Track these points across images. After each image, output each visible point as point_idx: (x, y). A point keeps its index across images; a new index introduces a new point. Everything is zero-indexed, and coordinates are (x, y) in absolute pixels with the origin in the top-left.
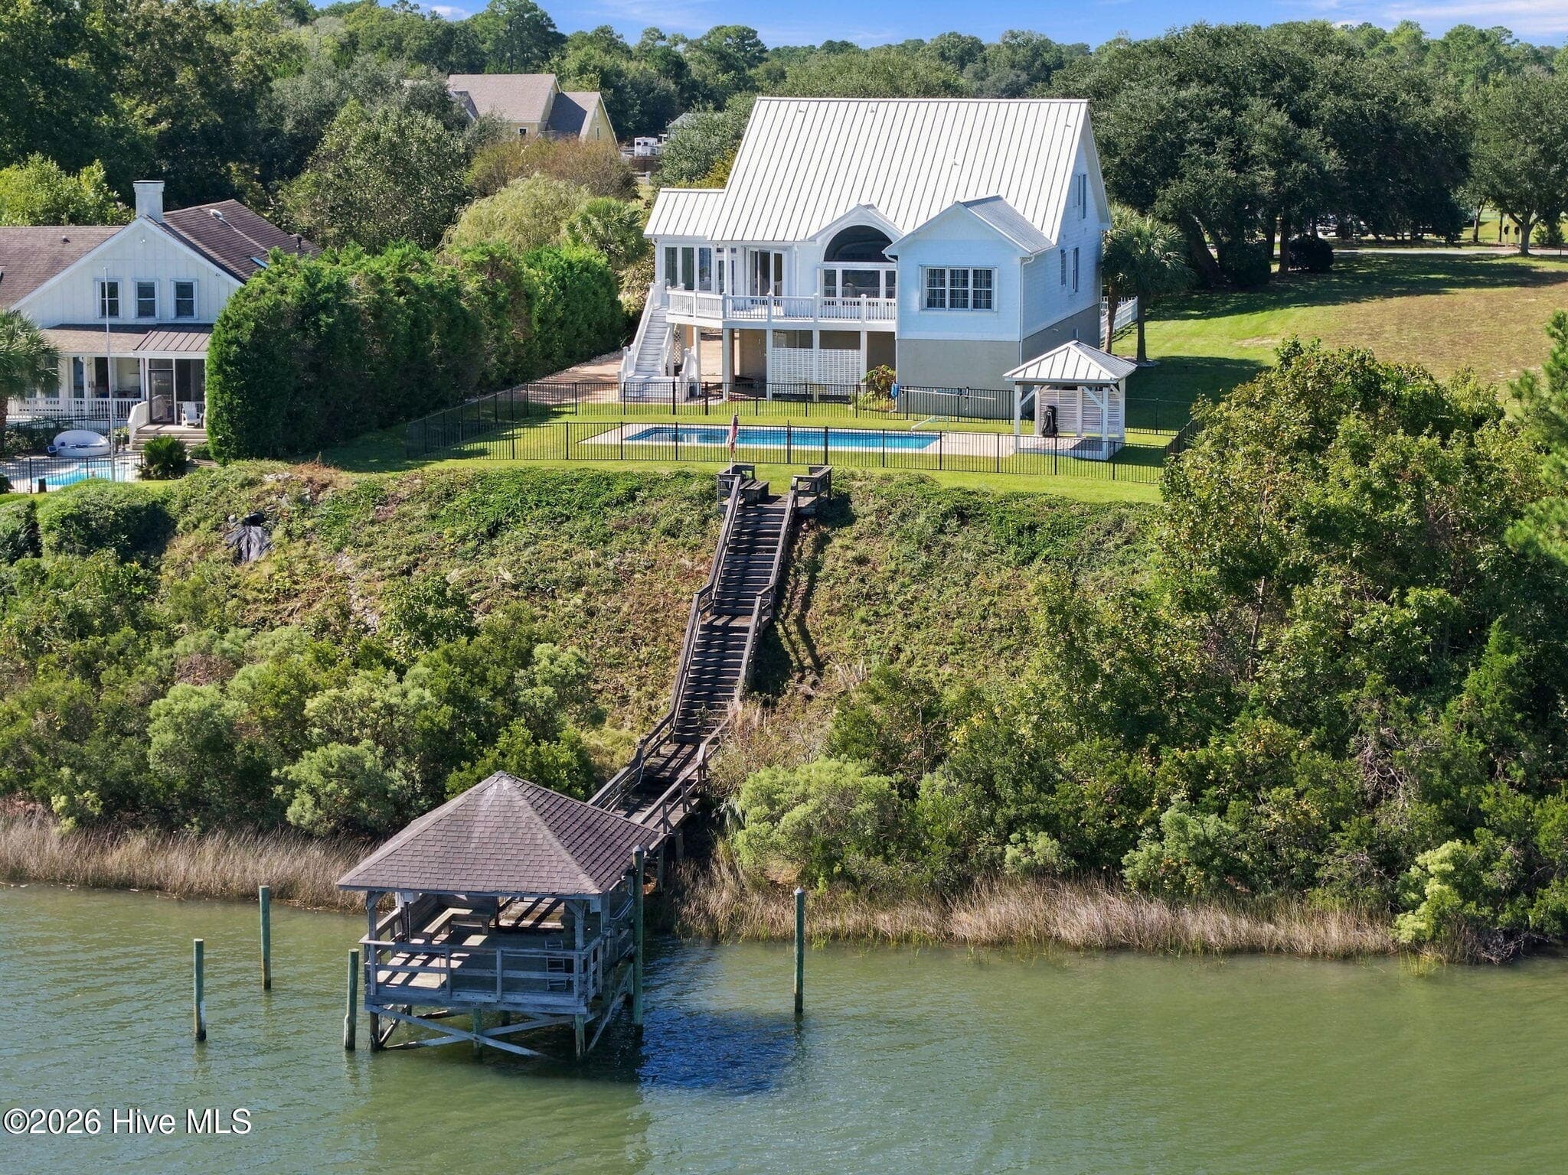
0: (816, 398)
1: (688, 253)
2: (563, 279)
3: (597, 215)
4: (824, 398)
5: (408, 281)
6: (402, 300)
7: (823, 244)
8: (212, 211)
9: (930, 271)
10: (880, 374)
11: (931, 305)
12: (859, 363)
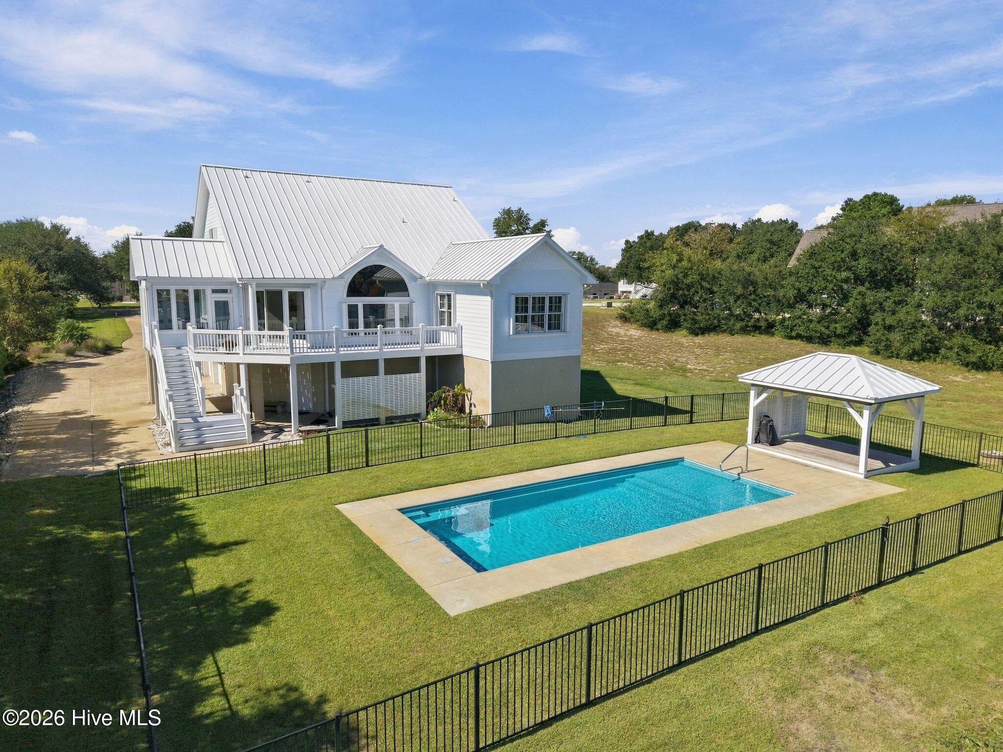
0: (384, 421)
4: (391, 420)
7: (346, 283)
9: (517, 299)
10: (448, 393)
11: (517, 329)
12: (420, 384)
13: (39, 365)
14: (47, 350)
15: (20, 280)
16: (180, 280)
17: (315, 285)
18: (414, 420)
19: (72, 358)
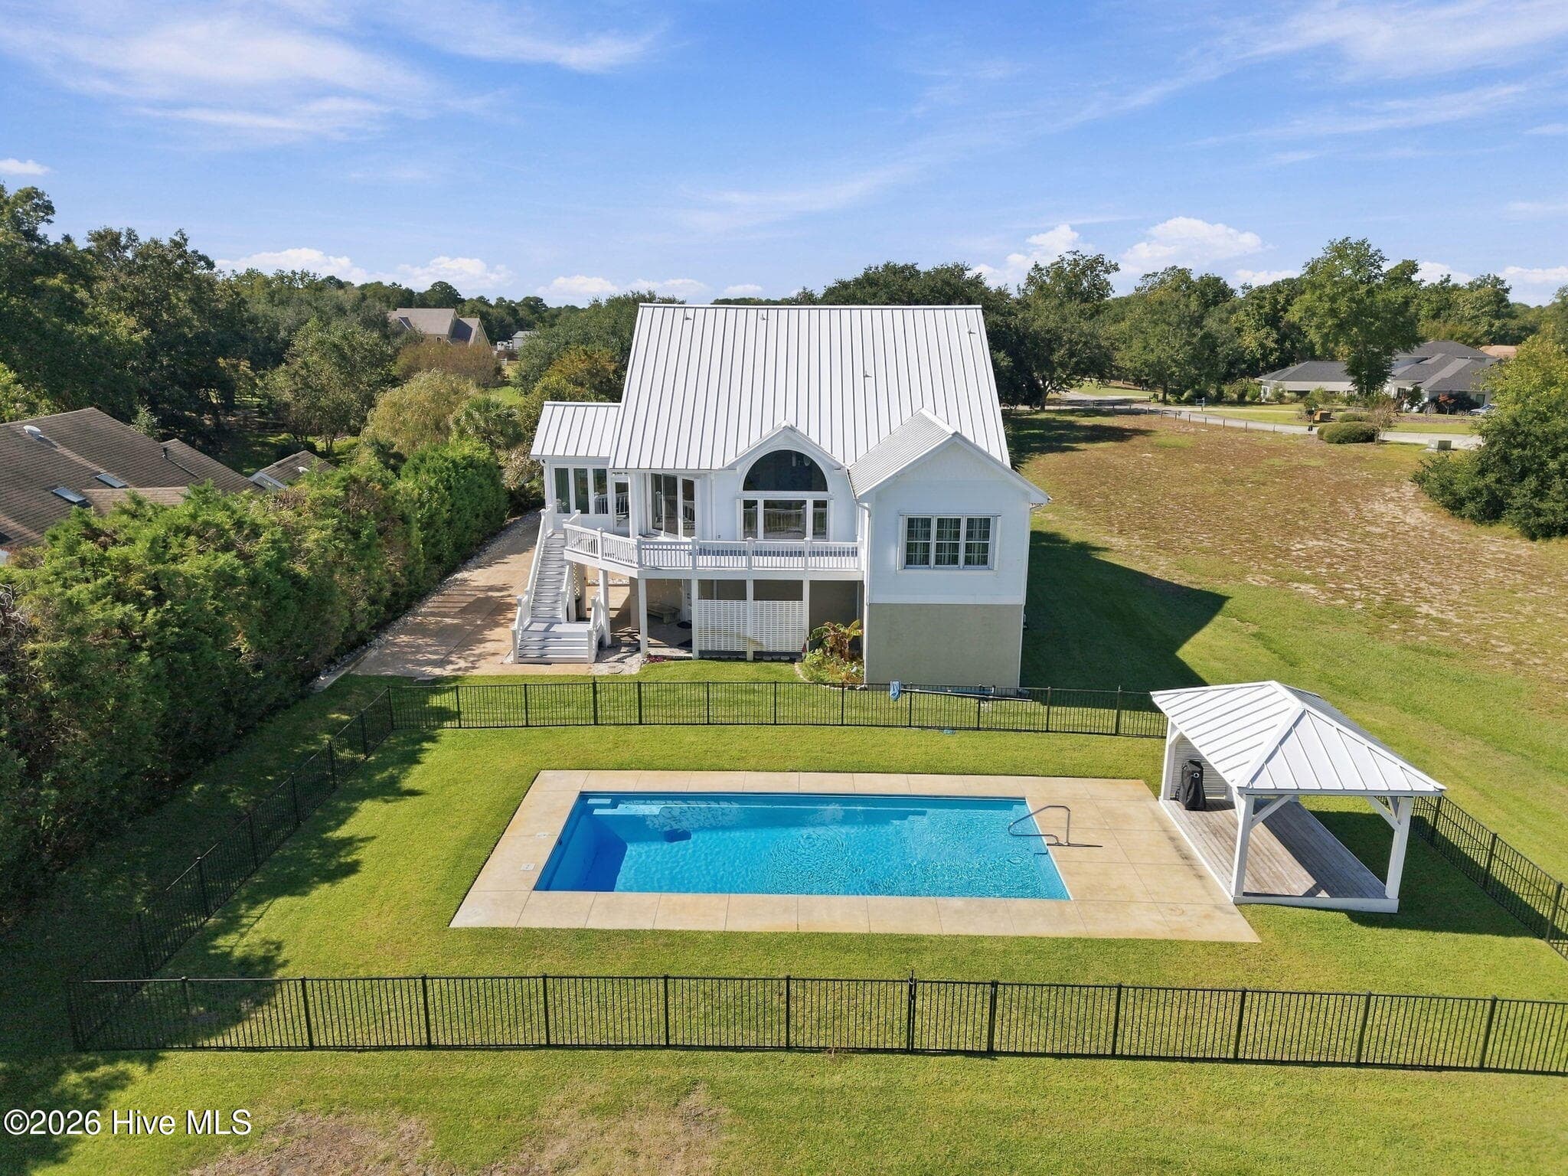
0: (750, 656)
1: (581, 474)
2: (448, 481)
3: (478, 409)
4: (760, 657)
7: (743, 471)
8: (27, 428)
9: (910, 520)
10: (830, 632)
11: (910, 561)
12: (801, 615)
17: (704, 476)
18: (789, 661)
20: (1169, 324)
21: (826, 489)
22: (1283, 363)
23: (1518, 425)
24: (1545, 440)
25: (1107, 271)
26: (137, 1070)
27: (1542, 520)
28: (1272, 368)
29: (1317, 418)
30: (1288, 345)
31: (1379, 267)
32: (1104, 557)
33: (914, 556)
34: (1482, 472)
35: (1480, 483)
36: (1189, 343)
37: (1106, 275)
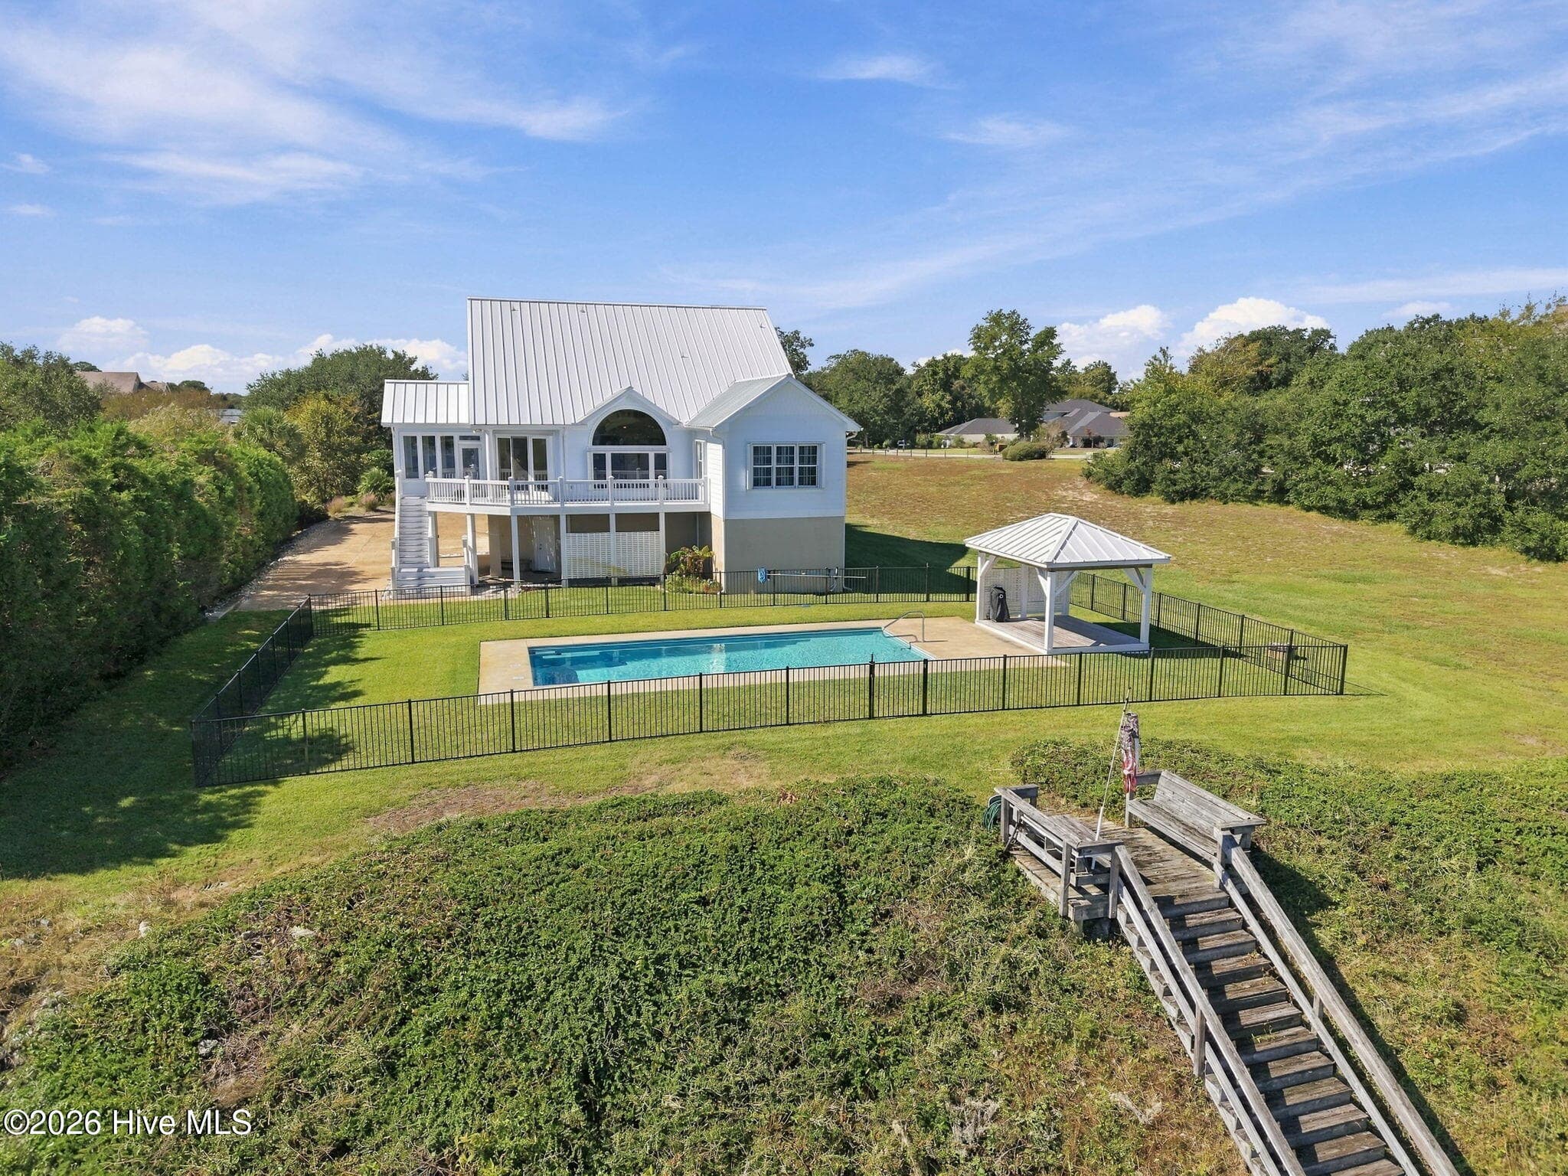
0: (614, 581)
1: (430, 441)
4: (624, 582)
5: (130, 469)
6: (125, 496)
7: (593, 427)
9: (756, 449)
10: (686, 554)
11: (756, 483)
12: (658, 543)
13: (336, 520)
14: (351, 504)
15: (327, 424)
16: (447, 426)
17: (557, 432)
18: (650, 585)
19: (372, 513)
20: (868, 380)
21: (664, 443)
22: (959, 420)
23: (1154, 419)
24: (1172, 430)
25: (803, 346)
26: (270, 788)
27: (1178, 488)
28: (948, 425)
29: (997, 448)
30: (959, 404)
31: (1028, 334)
32: (864, 530)
33: (761, 480)
34: (1132, 458)
35: (1132, 465)
36: (885, 395)
37: (802, 350)
